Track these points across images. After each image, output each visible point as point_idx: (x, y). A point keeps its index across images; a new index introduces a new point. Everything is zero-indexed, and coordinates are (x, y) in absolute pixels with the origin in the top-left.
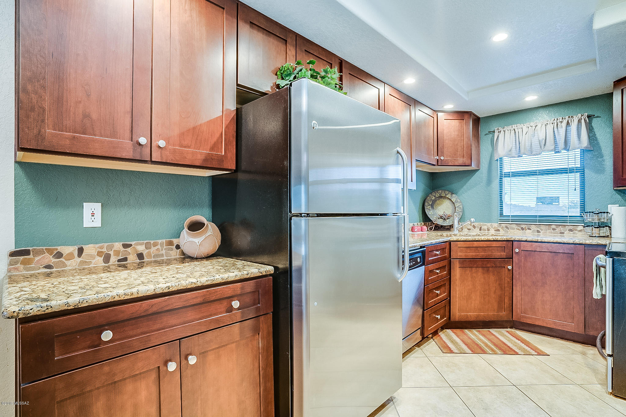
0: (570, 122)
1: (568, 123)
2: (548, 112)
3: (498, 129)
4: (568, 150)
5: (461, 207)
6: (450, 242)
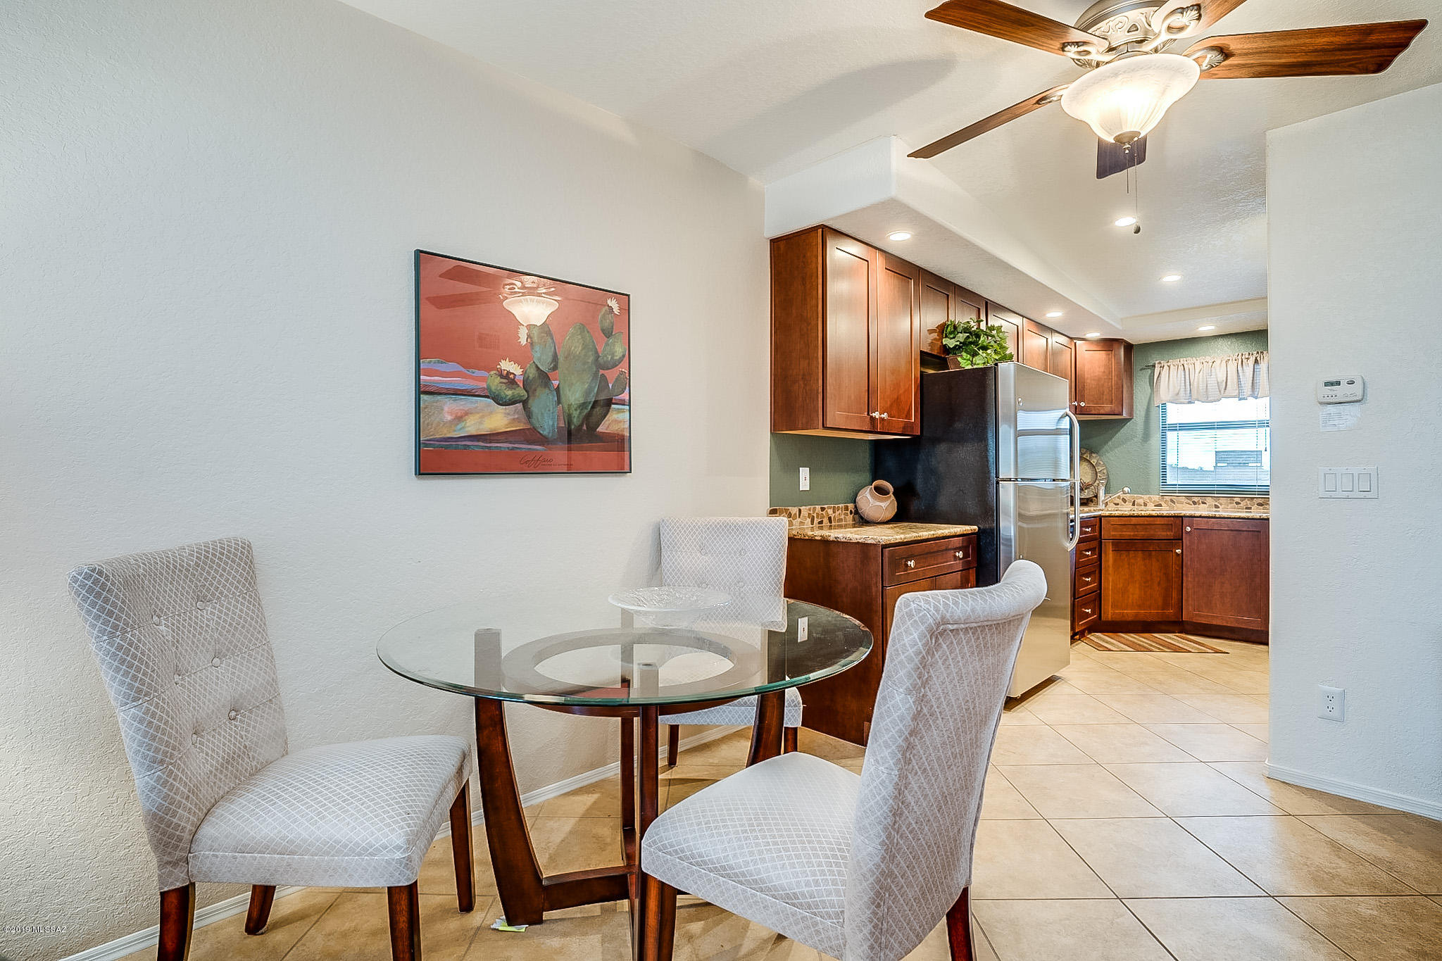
0: (1258, 359)
1: (1256, 361)
2: (1229, 343)
3: (1160, 363)
4: (1256, 398)
5: (1105, 471)
6: (1100, 517)
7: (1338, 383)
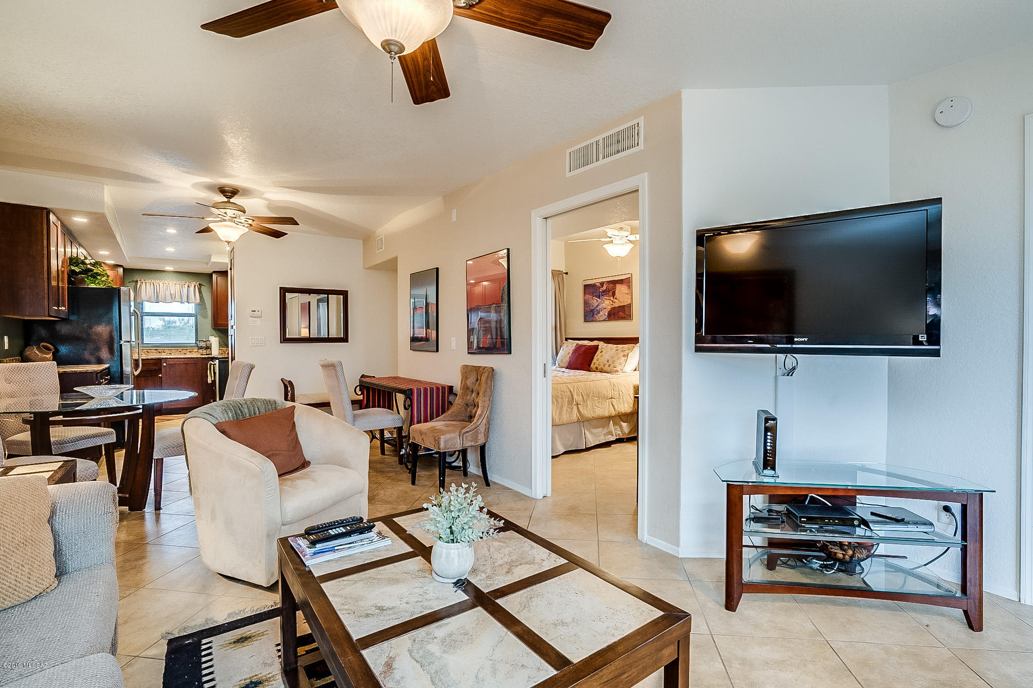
0: (189, 286)
3: (141, 280)
4: (188, 303)
7: (255, 311)
